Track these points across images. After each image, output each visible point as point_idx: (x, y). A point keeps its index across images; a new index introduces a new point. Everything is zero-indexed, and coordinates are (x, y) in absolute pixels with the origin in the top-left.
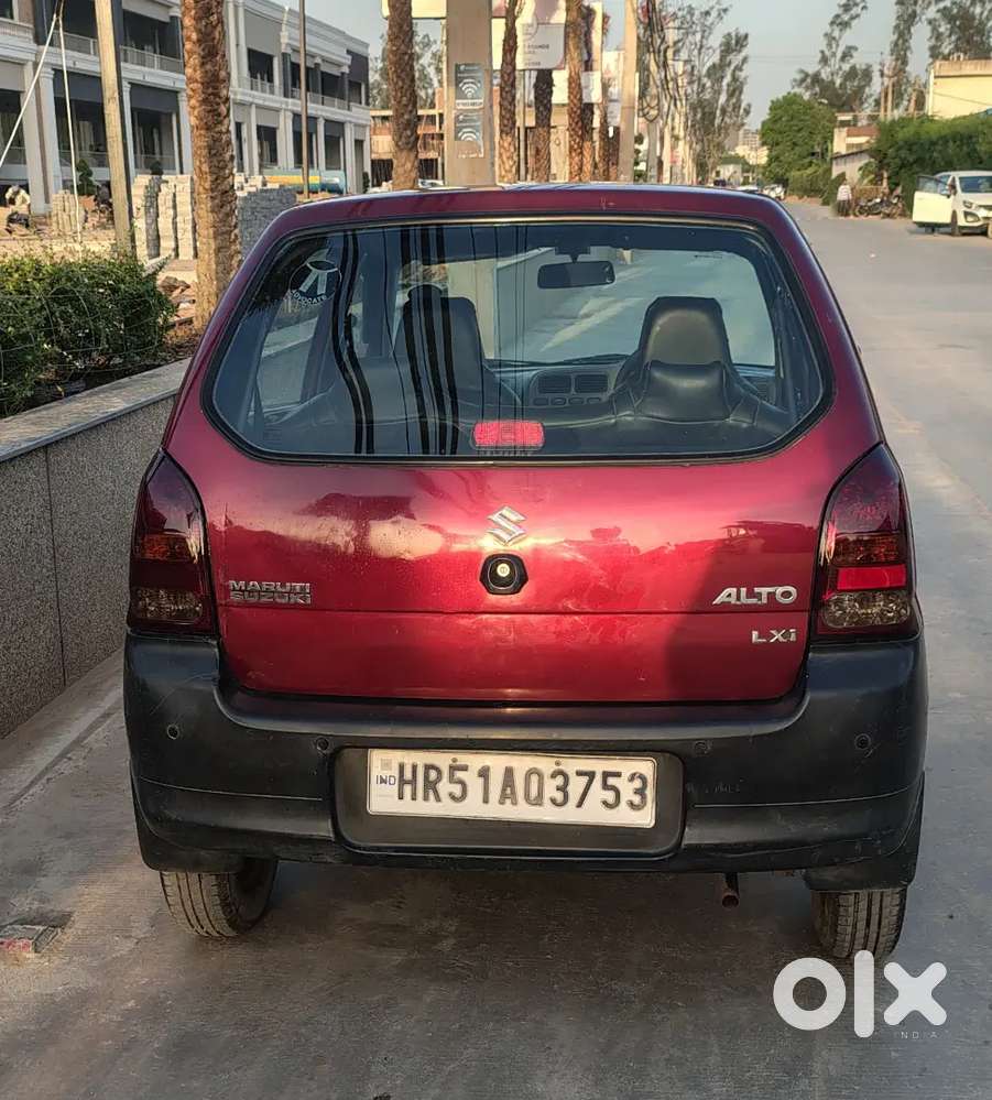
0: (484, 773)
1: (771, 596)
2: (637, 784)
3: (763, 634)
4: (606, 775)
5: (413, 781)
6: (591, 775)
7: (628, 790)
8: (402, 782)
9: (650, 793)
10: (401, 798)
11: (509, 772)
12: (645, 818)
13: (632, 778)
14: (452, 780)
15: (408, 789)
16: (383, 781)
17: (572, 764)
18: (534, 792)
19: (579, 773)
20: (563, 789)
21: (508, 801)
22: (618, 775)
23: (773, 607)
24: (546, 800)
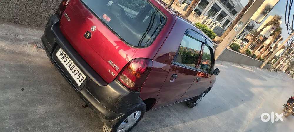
0: (69, 61)
1: (115, 67)
2: (82, 78)
3: (111, 72)
4: (80, 74)
5: (62, 55)
6: (79, 72)
7: (81, 78)
8: (61, 54)
9: (83, 81)
10: (60, 56)
11: (72, 63)
12: (79, 84)
13: (82, 77)
14: (66, 59)
15: (61, 55)
16: (60, 52)
17: (78, 69)
18: (72, 69)
19: (78, 71)
20: (75, 71)
21: (69, 67)
22: (81, 75)
23: (114, 68)
24: (72, 70)
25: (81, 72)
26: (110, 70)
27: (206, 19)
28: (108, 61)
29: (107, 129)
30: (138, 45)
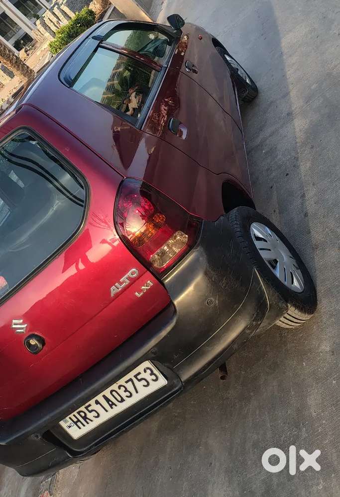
0: (97, 402)
1: (129, 278)
2: (149, 372)
3: (140, 291)
4: (136, 376)
5: (79, 421)
6: (131, 380)
7: (147, 375)
8: (76, 423)
9: (156, 371)
10: (80, 428)
11: (104, 396)
12: (162, 382)
13: (145, 371)
14: (90, 412)
15: (79, 424)
16: (70, 427)
17: (122, 381)
18: (119, 399)
19: (127, 382)
20: (126, 390)
21: (113, 406)
22: (139, 373)
23: (133, 281)
24: (125, 398)
25: (131, 375)
26: (137, 294)
27: (44, 25)
28: (112, 295)
29: (288, 317)
30: (82, 206)
